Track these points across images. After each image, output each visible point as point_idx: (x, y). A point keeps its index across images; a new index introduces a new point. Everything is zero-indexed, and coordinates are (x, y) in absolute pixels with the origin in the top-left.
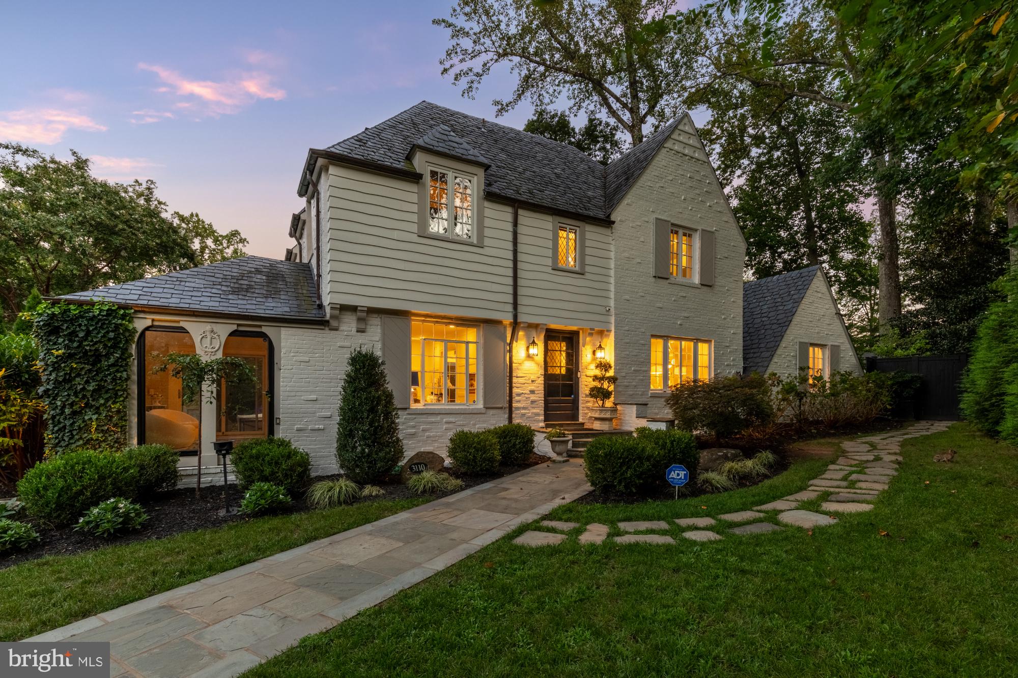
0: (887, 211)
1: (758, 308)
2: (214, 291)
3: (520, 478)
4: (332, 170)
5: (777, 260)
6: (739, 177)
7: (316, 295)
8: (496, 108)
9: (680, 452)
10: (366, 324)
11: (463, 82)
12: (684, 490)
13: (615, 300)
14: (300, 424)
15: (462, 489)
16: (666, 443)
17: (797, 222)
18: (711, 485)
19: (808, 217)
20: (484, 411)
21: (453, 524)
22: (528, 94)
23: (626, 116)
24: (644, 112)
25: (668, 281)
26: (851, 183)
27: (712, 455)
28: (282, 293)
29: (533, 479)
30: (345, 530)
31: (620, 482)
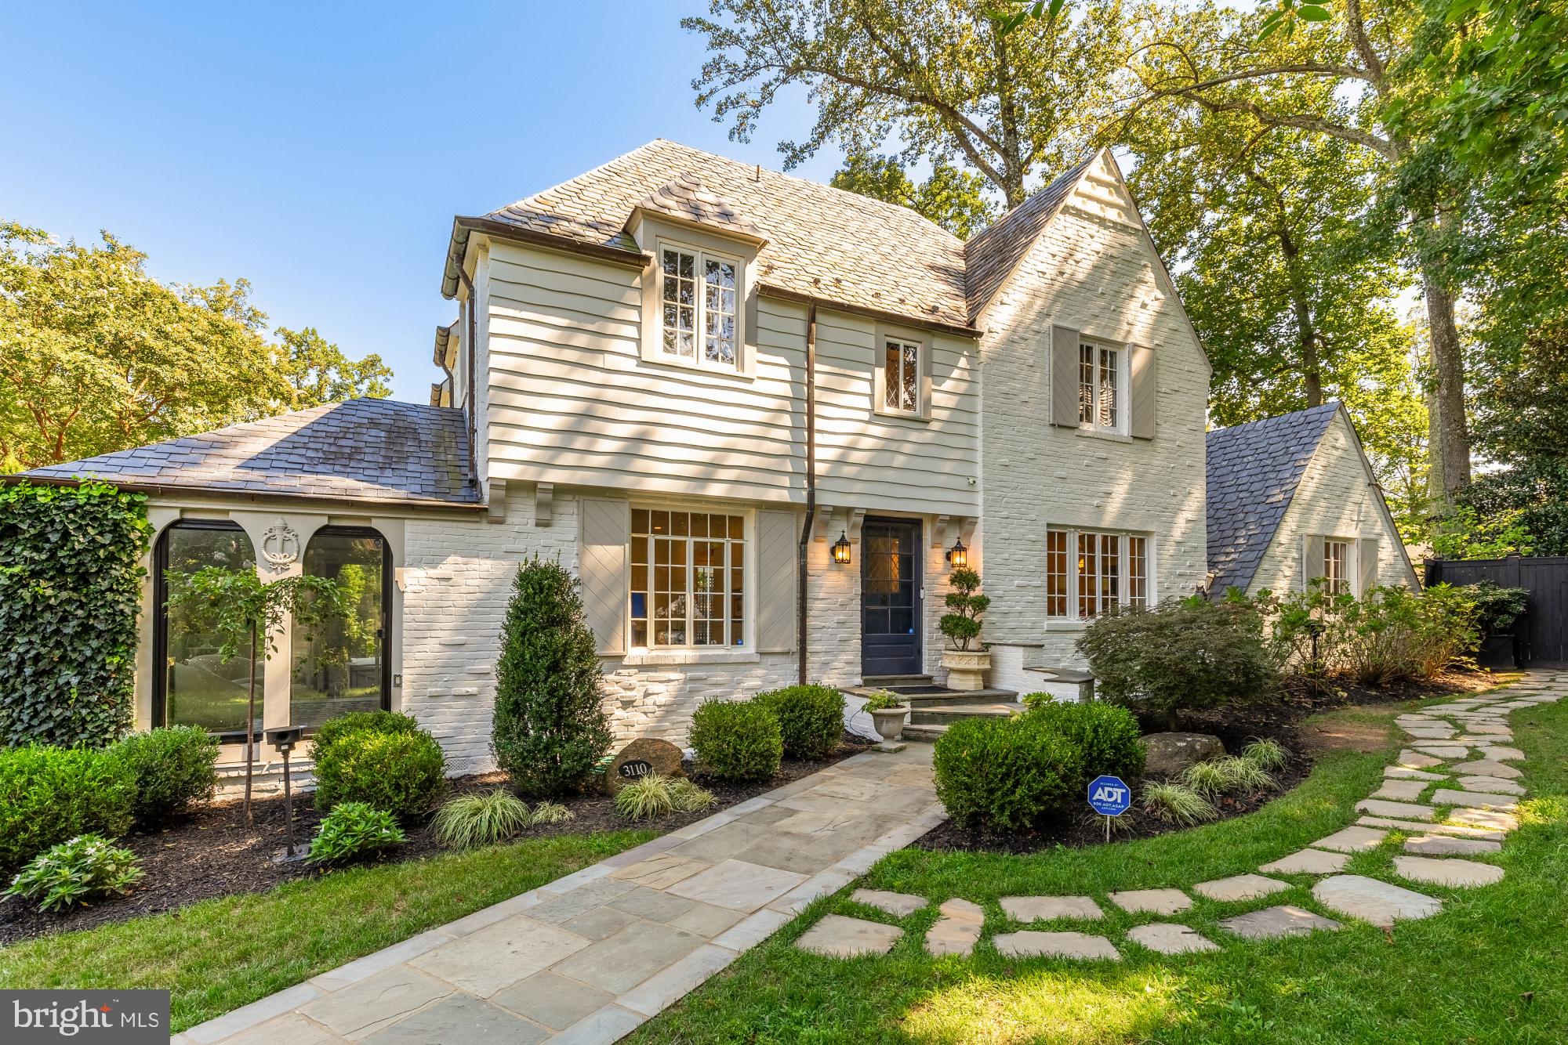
0: (1441, 309)
1: (1231, 477)
2: (292, 458)
3: (818, 788)
4: (495, 251)
5: (1250, 392)
6: (1184, 258)
7: (466, 463)
8: (783, 156)
9: (1111, 747)
10: (552, 513)
11: (731, 117)
12: (1121, 821)
13: (984, 466)
14: (436, 686)
15: (713, 810)
16: (1084, 729)
17: (1283, 330)
18: (1172, 810)
19: (1303, 321)
20: (757, 659)
21: (688, 895)
22: (836, 132)
23: (997, 162)
24: (1026, 156)
25: (1076, 433)
26: (1375, 264)
27: (1167, 745)
28: (411, 460)
29: (842, 790)
30: (487, 905)
31: (1002, 808)
